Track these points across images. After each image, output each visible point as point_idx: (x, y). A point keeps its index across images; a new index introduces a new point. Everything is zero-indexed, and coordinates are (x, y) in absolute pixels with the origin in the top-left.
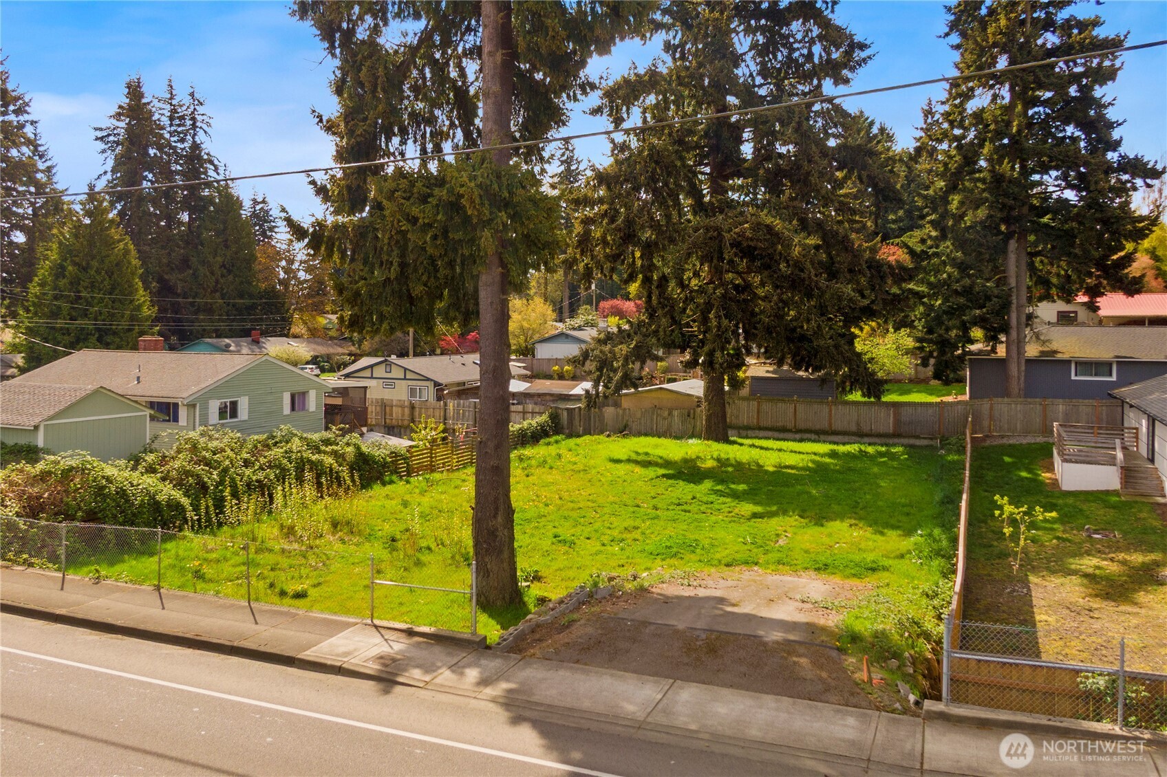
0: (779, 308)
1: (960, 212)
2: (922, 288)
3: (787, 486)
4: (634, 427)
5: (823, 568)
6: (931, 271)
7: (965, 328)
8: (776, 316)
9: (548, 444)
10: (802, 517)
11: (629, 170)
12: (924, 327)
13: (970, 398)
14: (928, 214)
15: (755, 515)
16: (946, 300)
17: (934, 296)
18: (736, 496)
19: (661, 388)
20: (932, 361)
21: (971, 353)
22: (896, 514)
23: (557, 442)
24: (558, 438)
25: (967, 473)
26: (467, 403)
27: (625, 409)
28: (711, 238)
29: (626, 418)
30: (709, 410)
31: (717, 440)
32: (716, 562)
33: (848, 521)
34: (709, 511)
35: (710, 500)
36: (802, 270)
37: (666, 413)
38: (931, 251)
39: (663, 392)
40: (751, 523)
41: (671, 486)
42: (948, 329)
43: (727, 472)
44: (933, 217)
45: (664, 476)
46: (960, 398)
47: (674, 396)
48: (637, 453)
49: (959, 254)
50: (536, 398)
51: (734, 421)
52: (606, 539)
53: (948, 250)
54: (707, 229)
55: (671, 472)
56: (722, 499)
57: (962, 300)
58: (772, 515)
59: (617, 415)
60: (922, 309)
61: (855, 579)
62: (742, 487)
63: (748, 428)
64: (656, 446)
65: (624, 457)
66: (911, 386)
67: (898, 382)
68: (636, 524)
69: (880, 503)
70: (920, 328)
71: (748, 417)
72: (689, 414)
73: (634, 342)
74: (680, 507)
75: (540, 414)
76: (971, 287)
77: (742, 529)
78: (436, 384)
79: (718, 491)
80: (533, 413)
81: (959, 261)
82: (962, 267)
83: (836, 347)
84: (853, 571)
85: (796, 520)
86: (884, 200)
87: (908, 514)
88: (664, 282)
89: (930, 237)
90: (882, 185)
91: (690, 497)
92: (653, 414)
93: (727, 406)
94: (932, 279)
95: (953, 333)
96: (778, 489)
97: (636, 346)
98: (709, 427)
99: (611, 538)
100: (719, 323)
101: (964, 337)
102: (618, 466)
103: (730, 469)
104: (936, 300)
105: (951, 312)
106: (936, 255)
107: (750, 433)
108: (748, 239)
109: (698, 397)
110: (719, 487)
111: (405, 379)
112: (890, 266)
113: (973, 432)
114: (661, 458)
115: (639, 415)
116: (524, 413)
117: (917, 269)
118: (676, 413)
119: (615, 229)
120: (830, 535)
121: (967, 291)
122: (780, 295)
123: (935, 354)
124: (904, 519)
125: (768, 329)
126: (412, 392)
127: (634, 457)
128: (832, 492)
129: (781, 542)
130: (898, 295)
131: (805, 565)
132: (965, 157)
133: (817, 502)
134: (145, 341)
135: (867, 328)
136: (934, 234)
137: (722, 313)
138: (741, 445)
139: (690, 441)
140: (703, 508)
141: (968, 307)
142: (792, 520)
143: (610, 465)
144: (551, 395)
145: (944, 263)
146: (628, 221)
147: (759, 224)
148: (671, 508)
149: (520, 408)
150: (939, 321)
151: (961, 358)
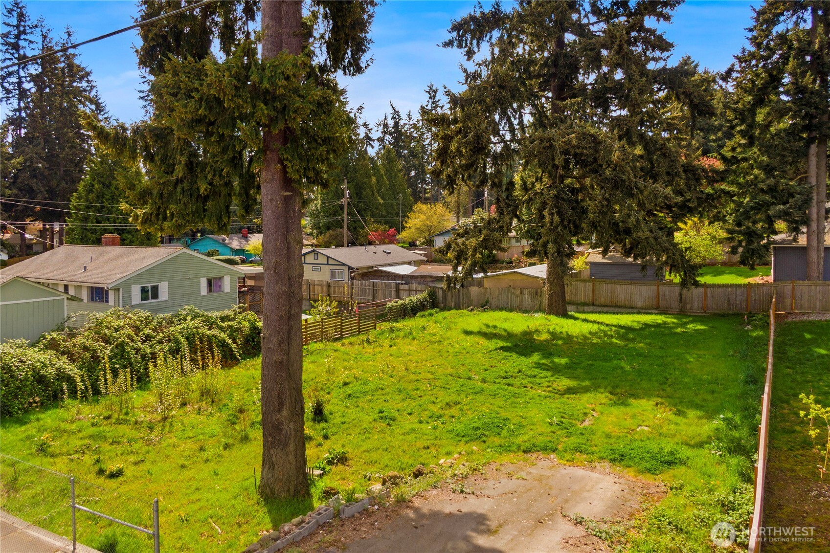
0: (603, 206)
1: (766, 123)
2: (734, 189)
3: (605, 360)
4: (494, 302)
5: (619, 459)
6: (740, 173)
7: (770, 221)
8: (600, 212)
9: (424, 316)
10: (611, 393)
11: (478, 94)
12: (734, 221)
13: (775, 280)
14: (737, 125)
15: (570, 391)
16: (753, 198)
17: (743, 194)
18: (556, 370)
19: (514, 272)
20: (741, 250)
21: (775, 242)
22: (701, 392)
23: (431, 315)
24: (433, 311)
25: (771, 348)
26: (367, 283)
27: (486, 289)
28: (544, 148)
29: (487, 295)
30: (550, 290)
31: (557, 314)
32: (514, 448)
33: (655, 399)
34: (530, 385)
35: (533, 373)
36: (623, 173)
37: (519, 292)
38: (740, 157)
39: (516, 274)
40: (564, 399)
41: (504, 359)
42: (755, 222)
43: (556, 345)
44: (743, 127)
45: (502, 348)
46: (766, 279)
47: (526, 278)
48: (488, 326)
49: (765, 158)
50: (419, 279)
51: (573, 299)
52: (425, 415)
53: (755, 156)
54: (542, 141)
55: (509, 344)
56: (545, 373)
57: (767, 197)
58: (586, 390)
59: (481, 294)
60: (732, 205)
61: (648, 475)
62: (563, 361)
63: (585, 304)
64: (506, 320)
65: (476, 329)
66: (724, 268)
67: (712, 266)
68: (459, 399)
69: (687, 380)
70: (731, 221)
71: (585, 295)
72: (537, 293)
73: (483, 236)
74: (505, 381)
75: (422, 291)
76: (776, 185)
77: (553, 406)
78: (350, 268)
79: (543, 364)
80: (416, 291)
81: (765, 164)
82: (768, 170)
83: (656, 238)
84: (648, 465)
85: (606, 397)
86: (699, 115)
87: (713, 392)
88: (510, 187)
89: (740, 145)
90: (697, 101)
91: (516, 370)
92: (508, 292)
93: (566, 286)
94: (741, 180)
95: (759, 226)
96: (598, 363)
97: (484, 239)
98: (550, 304)
99: (430, 414)
100: (552, 219)
101: (769, 228)
102: (468, 338)
103: (560, 342)
104: (745, 198)
105: (758, 207)
106: (745, 160)
107: (586, 308)
108: (574, 146)
109: (543, 279)
110: (544, 361)
111: (328, 264)
112: (704, 170)
113: (777, 309)
114: (505, 330)
115: (497, 293)
116: (410, 290)
117: (726, 171)
118: (526, 292)
119: (466, 143)
120: (634, 416)
121: (772, 190)
122: (604, 195)
123: (744, 244)
124: (709, 397)
125: (594, 223)
126: (333, 274)
127: (485, 330)
128: (646, 367)
129: (586, 423)
130: (712, 195)
131: (602, 455)
132: (771, 75)
133: (629, 378)
134: (106, 238)
135: (690, 223)
136: (743, 142)
137: (555, 211)
138: (576, 319)
139: (536, 315)
140: (525, 382)
141: (773, 204)
142: (603, 396)
143: (463, 337)
144: (431, 277)
145: (752, 166)
146: (478, 136)
147: (584, 134)
148: (497, 381)
149: (407, 287)
150: (746, 215)
151: (766, 247)
